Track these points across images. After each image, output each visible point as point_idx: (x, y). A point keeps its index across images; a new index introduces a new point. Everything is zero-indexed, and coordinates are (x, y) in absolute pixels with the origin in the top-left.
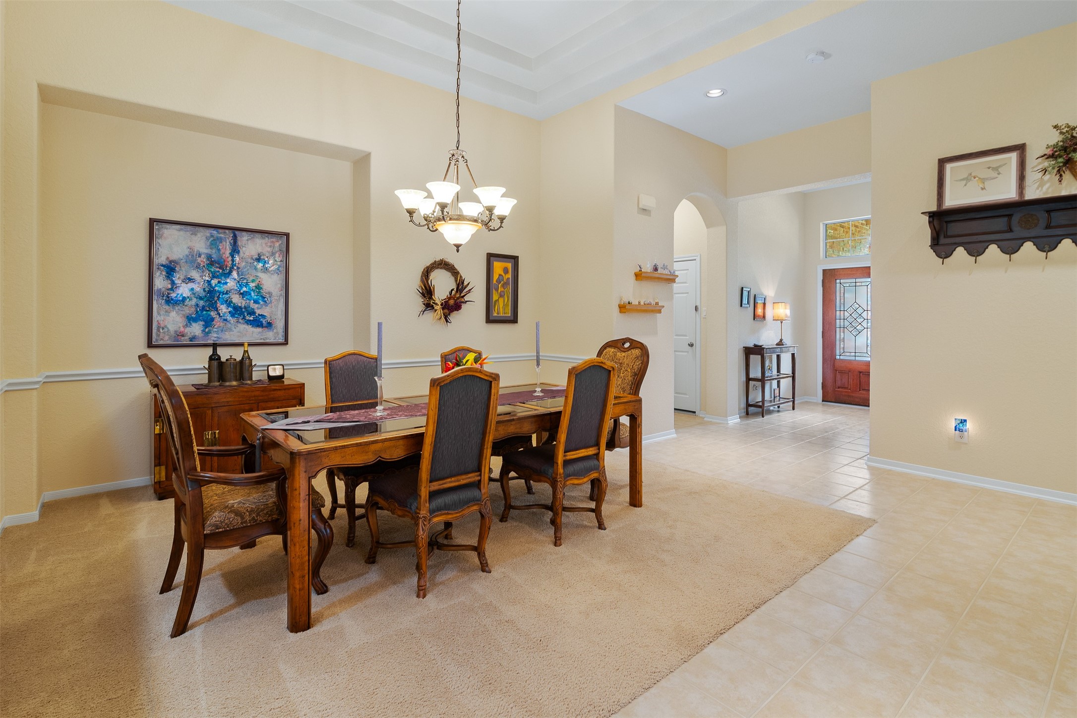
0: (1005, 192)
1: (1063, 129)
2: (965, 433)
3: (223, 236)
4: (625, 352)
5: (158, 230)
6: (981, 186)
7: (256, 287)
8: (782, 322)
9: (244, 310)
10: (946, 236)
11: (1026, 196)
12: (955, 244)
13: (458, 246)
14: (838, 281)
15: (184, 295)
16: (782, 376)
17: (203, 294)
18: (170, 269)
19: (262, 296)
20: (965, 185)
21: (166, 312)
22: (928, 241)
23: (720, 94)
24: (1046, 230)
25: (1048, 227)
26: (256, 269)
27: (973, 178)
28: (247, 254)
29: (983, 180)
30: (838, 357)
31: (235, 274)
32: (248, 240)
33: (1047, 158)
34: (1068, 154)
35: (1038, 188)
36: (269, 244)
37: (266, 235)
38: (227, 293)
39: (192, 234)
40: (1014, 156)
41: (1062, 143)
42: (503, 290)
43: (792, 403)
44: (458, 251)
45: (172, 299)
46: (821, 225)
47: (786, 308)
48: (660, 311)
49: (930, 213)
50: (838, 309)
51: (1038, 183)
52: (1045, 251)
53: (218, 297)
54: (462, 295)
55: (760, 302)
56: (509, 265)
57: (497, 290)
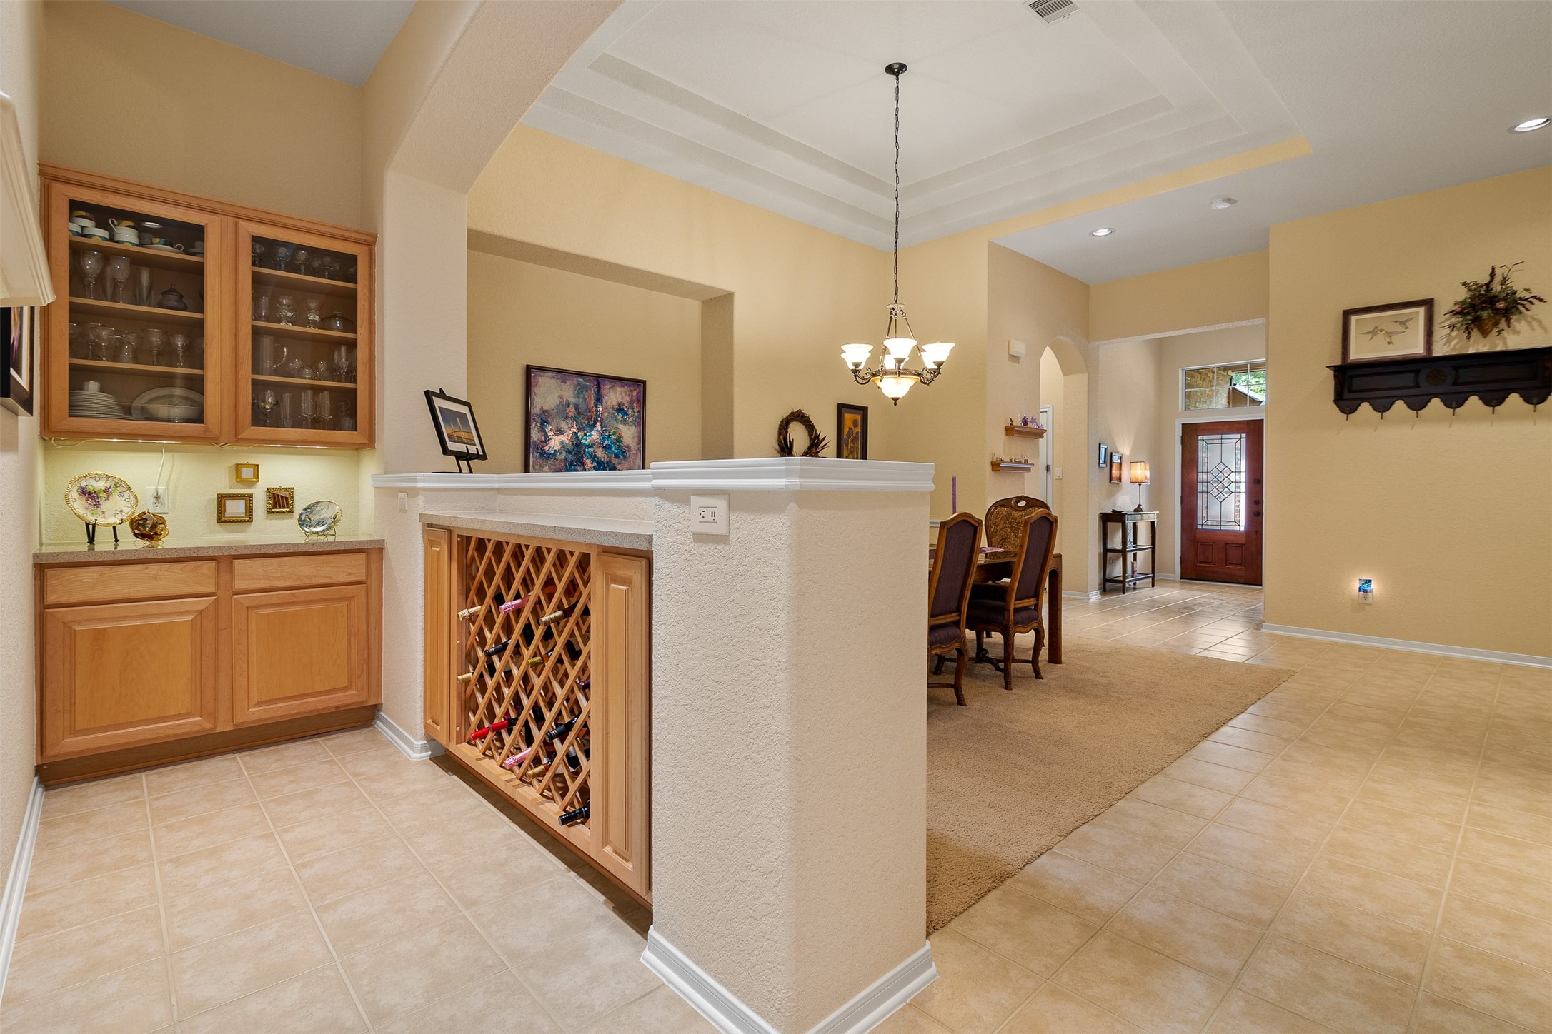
0: (1412, 345)
1: (1471, 286)
2: (1370, 593)
3: (588, 384)
4: (1021, 511)
5: (534, 377)
6: (1388, 340)
7: (616, 440)
8: (1140, 485)
9: (606, 465)
10: (1350, 391)
11: (1434, 351)
12: (1360, 399)
13: (895, 400)
14: (1200, 437)
15: (555, 448)
16: (1138, 548)
17: (570, 447)
18: (545, 418)
19: (621, 450)
20: (1371, 338)
21: (540, 466)
22: (1332, 397)
23: (1107, 233)
24: (1454, 387)
25: (1455, 383)
26: (616, 420)
27: (1379, 332)
28: (609, 404)
29: (1389, 334)
30: (1199, 527)
31: (598, 425)
32: (609, 389)
33: (1455, 314)
34: (1477, 312)
35: (1445, 344)
36: (628, 393)
37: (626, 382)
38: (591, 447)
39: (562, 382)
40: (1421, 311)
41: (1469, 300)
42: (852, 445)
43: (1151, 579)
44: (895, 404)
45: (545, 453)
46: (1180, 371)
47: (1146, 469)
48: (1029, 470)
49: (1335, 367)
50: (1200, 470)
51: (1445, 340)
52: (1451, 408)
53: (584, 451)
54: (818, 450)
55: (1116, 460)
56: (859, 417)
57: (847, 445)
